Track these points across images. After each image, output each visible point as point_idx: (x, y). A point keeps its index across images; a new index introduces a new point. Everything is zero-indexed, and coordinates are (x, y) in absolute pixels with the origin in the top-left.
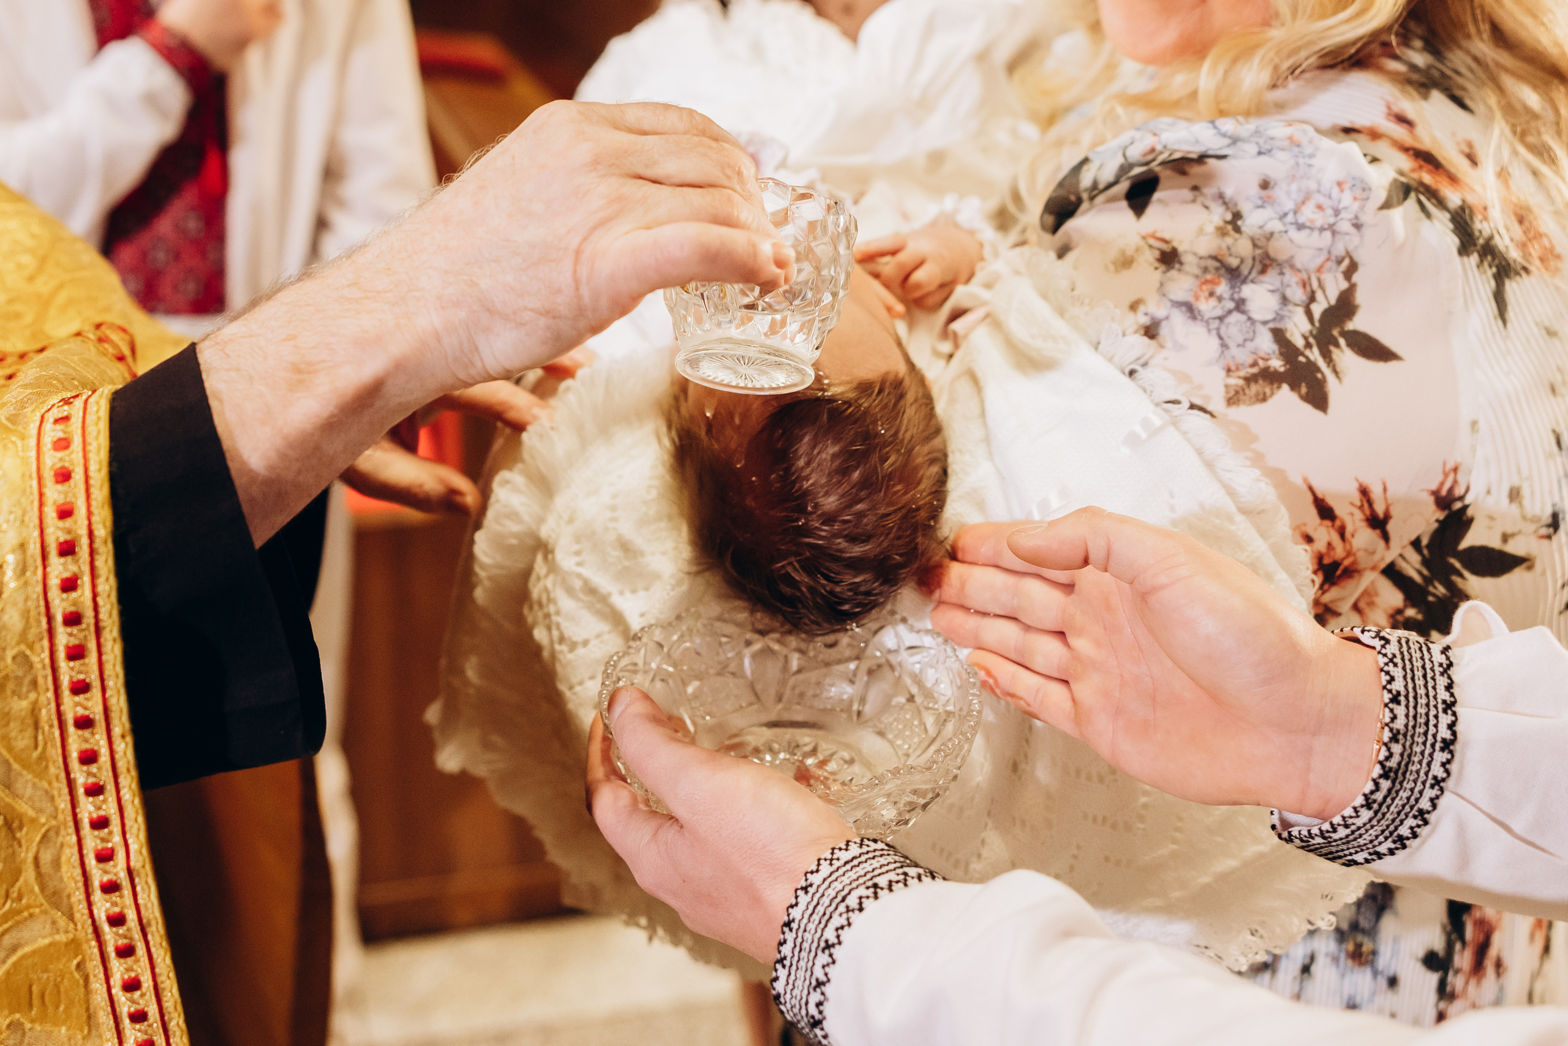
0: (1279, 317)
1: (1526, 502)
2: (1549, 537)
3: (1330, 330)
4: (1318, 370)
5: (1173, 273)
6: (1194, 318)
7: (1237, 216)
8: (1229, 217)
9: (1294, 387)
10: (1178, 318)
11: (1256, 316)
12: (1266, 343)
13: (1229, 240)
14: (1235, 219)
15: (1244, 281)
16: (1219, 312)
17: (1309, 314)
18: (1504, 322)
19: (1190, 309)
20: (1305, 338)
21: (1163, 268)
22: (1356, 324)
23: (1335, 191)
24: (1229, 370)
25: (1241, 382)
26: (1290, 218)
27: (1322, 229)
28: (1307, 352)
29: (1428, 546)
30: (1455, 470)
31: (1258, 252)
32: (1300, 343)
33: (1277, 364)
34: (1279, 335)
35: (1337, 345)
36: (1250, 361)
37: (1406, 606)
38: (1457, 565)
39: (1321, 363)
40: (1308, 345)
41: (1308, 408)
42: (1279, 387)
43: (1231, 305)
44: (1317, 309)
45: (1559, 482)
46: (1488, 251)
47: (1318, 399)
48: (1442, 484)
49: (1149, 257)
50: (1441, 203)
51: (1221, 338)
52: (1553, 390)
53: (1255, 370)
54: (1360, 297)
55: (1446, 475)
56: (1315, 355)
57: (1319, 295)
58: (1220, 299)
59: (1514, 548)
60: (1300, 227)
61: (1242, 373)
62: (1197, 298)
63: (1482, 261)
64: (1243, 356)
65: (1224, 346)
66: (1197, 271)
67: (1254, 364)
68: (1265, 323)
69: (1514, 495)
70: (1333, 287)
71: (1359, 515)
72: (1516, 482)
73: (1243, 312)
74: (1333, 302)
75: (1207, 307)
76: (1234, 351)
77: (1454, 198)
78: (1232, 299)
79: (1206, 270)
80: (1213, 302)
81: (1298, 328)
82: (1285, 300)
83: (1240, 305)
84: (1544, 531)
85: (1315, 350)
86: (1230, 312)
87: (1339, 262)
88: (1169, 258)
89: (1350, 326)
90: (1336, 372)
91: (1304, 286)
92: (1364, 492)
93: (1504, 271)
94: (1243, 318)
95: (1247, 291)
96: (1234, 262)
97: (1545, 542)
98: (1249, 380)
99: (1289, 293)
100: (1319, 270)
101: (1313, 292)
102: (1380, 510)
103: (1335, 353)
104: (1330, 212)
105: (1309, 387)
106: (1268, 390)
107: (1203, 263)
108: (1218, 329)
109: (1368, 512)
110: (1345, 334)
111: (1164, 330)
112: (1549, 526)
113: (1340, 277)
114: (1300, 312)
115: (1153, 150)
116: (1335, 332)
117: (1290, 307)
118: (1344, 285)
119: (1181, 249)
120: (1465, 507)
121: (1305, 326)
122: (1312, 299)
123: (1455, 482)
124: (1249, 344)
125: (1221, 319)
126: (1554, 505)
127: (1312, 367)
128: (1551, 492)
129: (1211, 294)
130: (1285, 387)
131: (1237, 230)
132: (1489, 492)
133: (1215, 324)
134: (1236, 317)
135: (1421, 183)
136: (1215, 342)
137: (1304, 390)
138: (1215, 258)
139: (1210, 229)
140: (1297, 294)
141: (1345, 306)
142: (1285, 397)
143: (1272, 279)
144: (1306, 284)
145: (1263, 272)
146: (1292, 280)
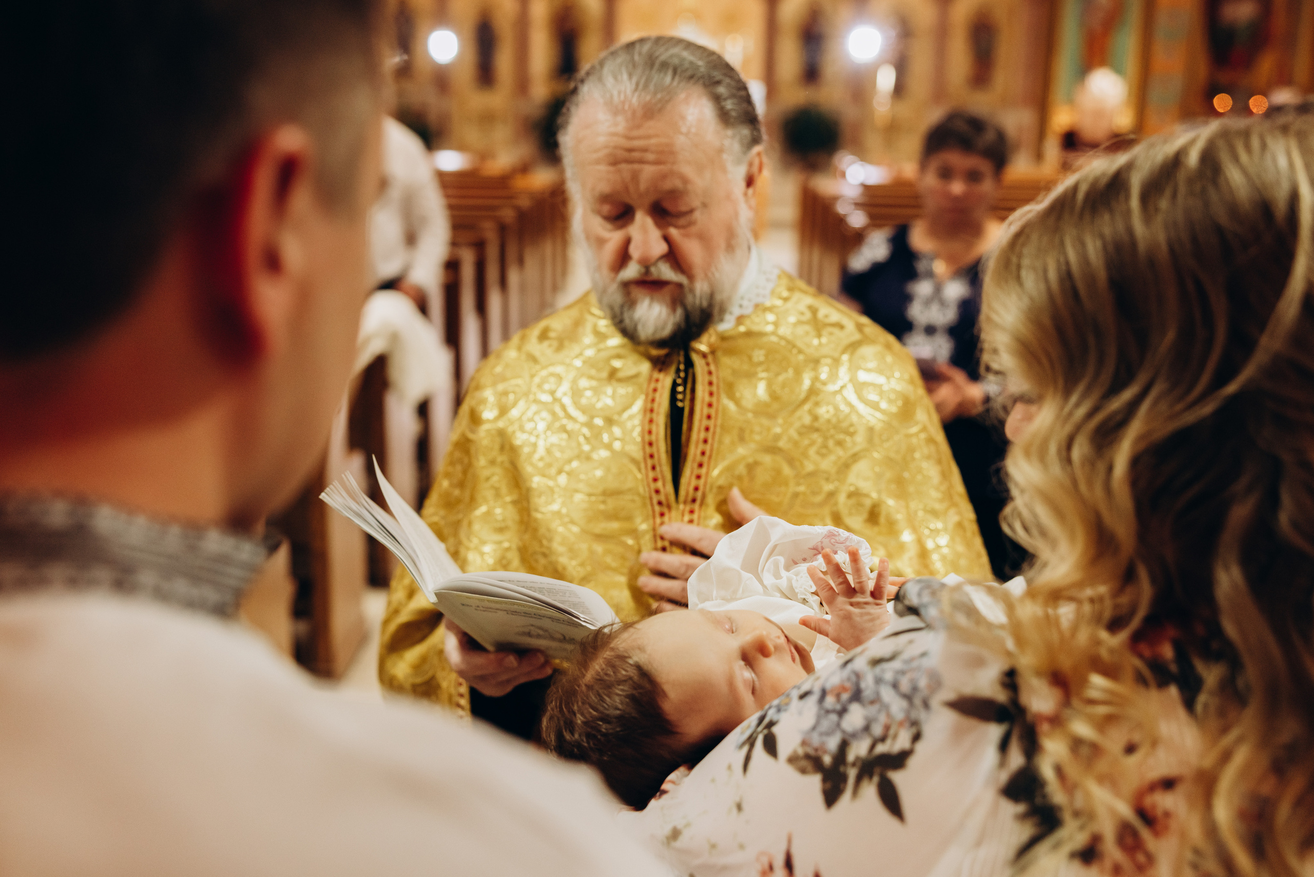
0: (854, 735)
3: (877, 766)
4: (846, 782)
6: (820, 702)
7: (890, 659)
9: (824, 780)
10: (816, 697)
11: (843, 724)
12: (833, 744)
15: (858, 700)
16: (831, 707)
17: (873, 747)
19: (823, 696)
20: (857, 759)
22: (897, 777)
24: (804, 743)
25: (803, 754)
28: (850, 769)
31: (877, 687)
32: (851, 759)
33: (827, 760)
34: (844, 746)
35: (870, 779)
36: (817, 746)
39: (851, 781)
40: (854, 764)
41: (821, 799)
42: (817, 773)
43: (838, 707)
44: (881, 749)
47: (831, 797)
51: (817, 722)
53: (814, 753)
54: (910, 760)
56: (852, 773)
57: (888, 741)
58: (838, 700)
60: (895, 685)
61: (808, 750)
62: (831, 692)
64: (816, 740)
65: (814, 728)
66: (845, 678)
67: (816, 750)
68: (844, 732)
73: (840, 717)
74: (892, 752)
75: (830, 701)
76: (816, 734)
78: (843, 705)
79: (849, 680)
80: (834, 699)
81: (859, 749)
82: (867, 729)
83: (842, 712)
85: (855, 770)
86: (835, 711)
87: (912, 727)
89: (890, 775)
90: (855, 792)
91: (884, 728)
93: (1044, 838)
94: (837, 720)
95: (854, 707)
96: (862, 685)
98: (807, 757)
99: (873, 726)
100: (900, 723)
101: (887, 737)
103: (866, 783)
105: (832, 787)
106: (810, 770)
107: (850, 676)
108: (821, 716)
110: (882, 776)
113: (909, 739)
114: (870, 741)
116: (877, 771)
117: (866, 735)
118: (907, 747)
121: (863, 752)
122: (883, 739)
124: (825, 736)
125: (828, 712)
127: (844, 778)
129: (838, 695)
130: (820, 776)
131: (876, 668)
133: (823, 713)
134: (834, 717)
136: (813, 721)
137: (828, 786)
138: (857, 676)
139: (872, 658)
140: (877, 730)
141: (899, 760)
142: (815, 782)
143: (873, 710)
144: (887, 728)
145: (872, 702)
146: (883, 719)
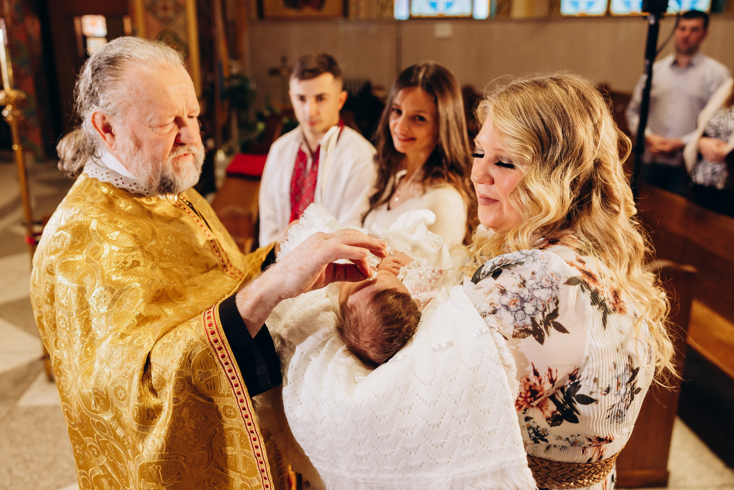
0: (534, 314)
1: (600, 383)
2: (605, 395)
3: (549, 320)
4: (543, 332)
5: (504, 296)
6: (508, 310)
7: (524, 281)
8: (522, 282)
9: (534, 335)
10: (503, 309)
11: (527, 312)
12: (528, 321)
13: (522, 289)
14: (523, 283)
15: (525, 302)
16: (516, 309)
17: (543, 314)
18: (605, 327)
19: (507, 307)
20: (540, 321)
21: (501, 294)
22: (558, 320)
23: (551, 276)
24: (515, 327)
25: (518, 331)
26: (540, 284)
27: (549, 288)
28: (540, 326)
29: (566, 393)
30: (578, 369)
31: (530, 293)
32: (539, 323)
33: (530, 328)
34: (533, 319)
35: (550, 325)
36: (522, 325)
37: (557, 411)
38: (575, 400)
39: (544, 330)
40: (541, 324)
41: (537, 342)
42: (530, 335)
43: (520, 308)
44: (546, 314)
45: (612, 378)
46: (602, 305)
47: (541, 340)
48: (573, 373)
49: (497, 290)
50: (589, 288)
51: (515, 317)
52: (617, 350)
53: (523, 328)
54: (559, 312)
55: (575, 370)
56: (543, 327)
57: (547, 309)
58: (517, 306)
59: (593, 396)
60: (543, 287)
61: (519, 329)
62: (510, 305)
63: (600, 307)
64: (521, 324)
65: (515, 320)
66: (511, 297)
67: (524, 327)
68: (529, 315)
69: (596, 380)
70: (552, 307)
71: (547, 377)
72: (597, 377)
73: (523, 311)
74: (551, 312)
75: (513, 308)
76: (518, 322)
77: (593, 286)
78: (520, 306)
79: (514, 297)
80: (514, 306)
81: (539, 318)
82: (537, 309)
83: (523, 309)
84: (604, 392)
85: (543, 326)
86: (519, 310)
87: (554, 300)
88: (503, 292)
89: (555, 320)
90: (548, 333)
91: (543, 306)
92: (550, 370)
93: (606, 312)
94: (523, 312)
95: (526, 305)
96: (523, 296)
97: (603, 396)
98: (521, 331)
99: (538, 307)
100: (548, 301)
101: (546, 308)
102: (554, 378)
103: (549, 328)
104: (550, 282)
105: (539, 337)
106: (526, 335)
107: (513, 295)
108: (514, 314)
109: (550, 377)
110: (553, 322)
111: (498, 312)
112: (605, 391)
113: (554, 305)
114: (541, 313)
115: (502, 260)
116: (550, 322)
117: (538, 312)
118: (555, 308)
119: (507, 290)
120: (579, 382)
121: (541, 318)
122: (545, 310)
123: (577, 373)
124: (523, 321)
125: (516, 311)
126: (609, 385)
127: (541, 330)
128: (609, 381)
129: (514, 304)
130: (532, 335)
131: (524, 286)
132: (587, 378)
133: (514, 313)
134: (521, 312)
135: (584, 281)
136: (513, 318)
137: (537, 337)
138: (517, 294)
139: (516, 285)
140: (541, 308)
141: (555, 314)
142: (531, 338)
143: (534, 302)
144: (544, 305)
145: (531, 300)
146: (539, 303)
